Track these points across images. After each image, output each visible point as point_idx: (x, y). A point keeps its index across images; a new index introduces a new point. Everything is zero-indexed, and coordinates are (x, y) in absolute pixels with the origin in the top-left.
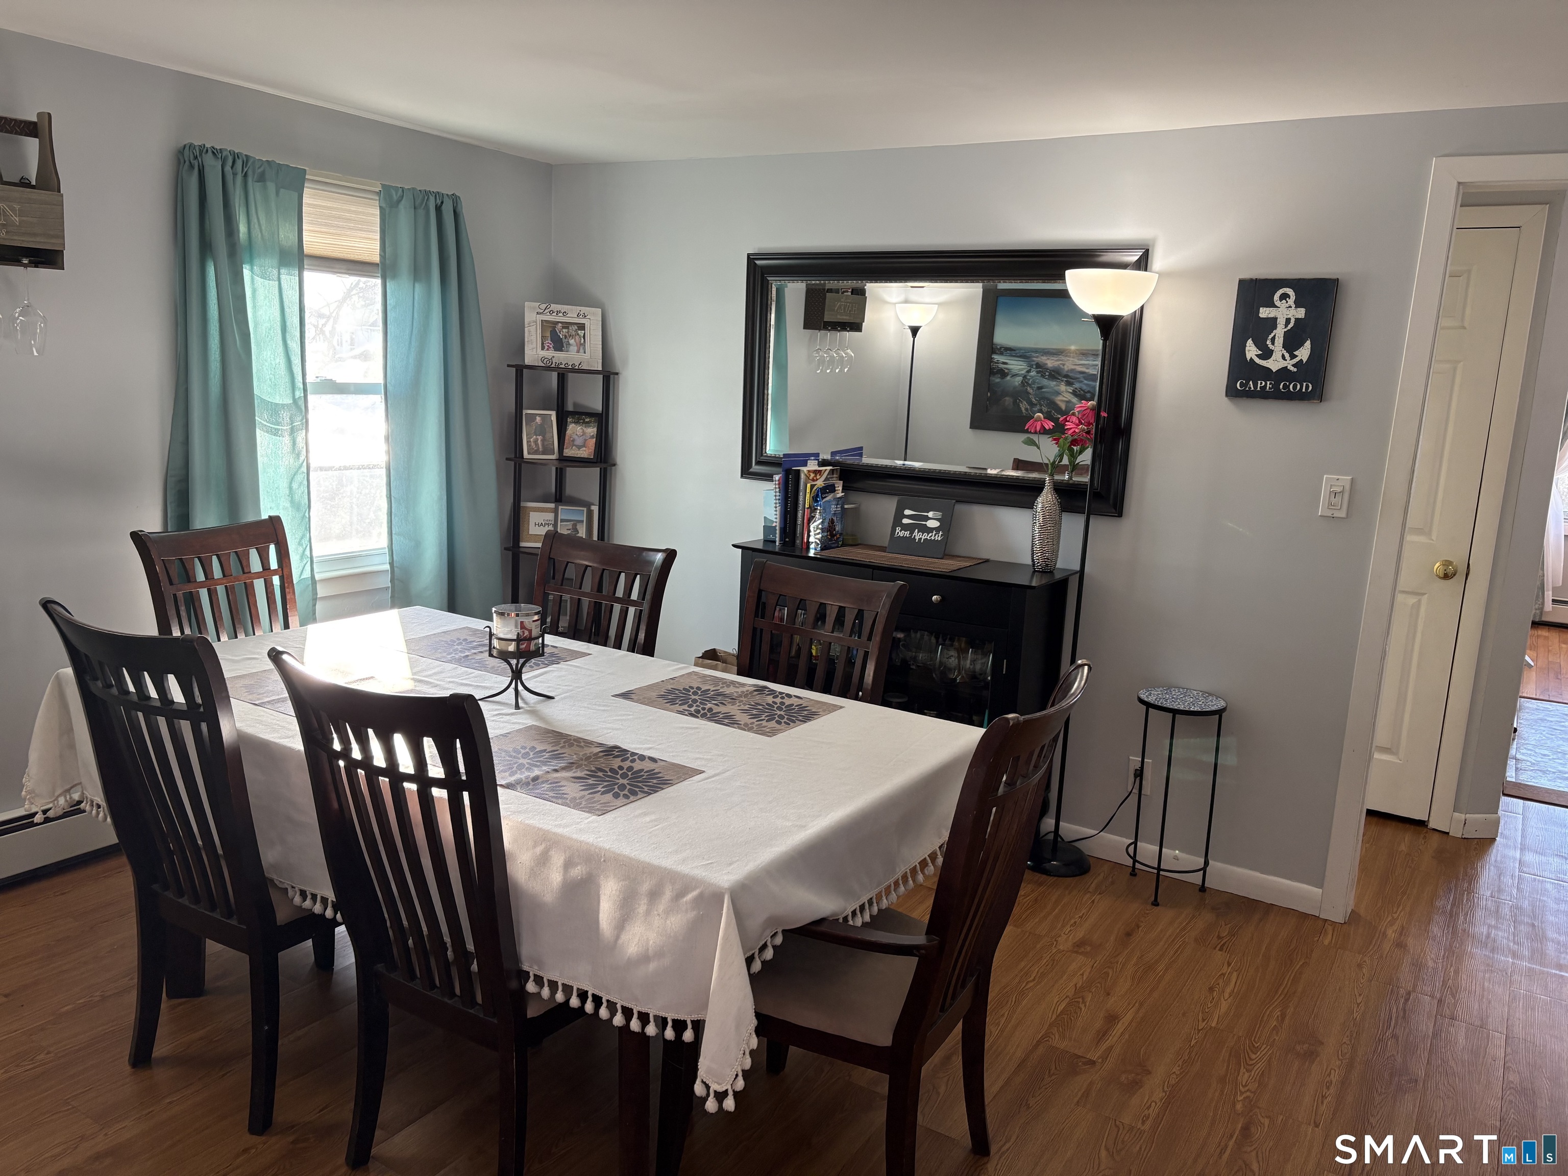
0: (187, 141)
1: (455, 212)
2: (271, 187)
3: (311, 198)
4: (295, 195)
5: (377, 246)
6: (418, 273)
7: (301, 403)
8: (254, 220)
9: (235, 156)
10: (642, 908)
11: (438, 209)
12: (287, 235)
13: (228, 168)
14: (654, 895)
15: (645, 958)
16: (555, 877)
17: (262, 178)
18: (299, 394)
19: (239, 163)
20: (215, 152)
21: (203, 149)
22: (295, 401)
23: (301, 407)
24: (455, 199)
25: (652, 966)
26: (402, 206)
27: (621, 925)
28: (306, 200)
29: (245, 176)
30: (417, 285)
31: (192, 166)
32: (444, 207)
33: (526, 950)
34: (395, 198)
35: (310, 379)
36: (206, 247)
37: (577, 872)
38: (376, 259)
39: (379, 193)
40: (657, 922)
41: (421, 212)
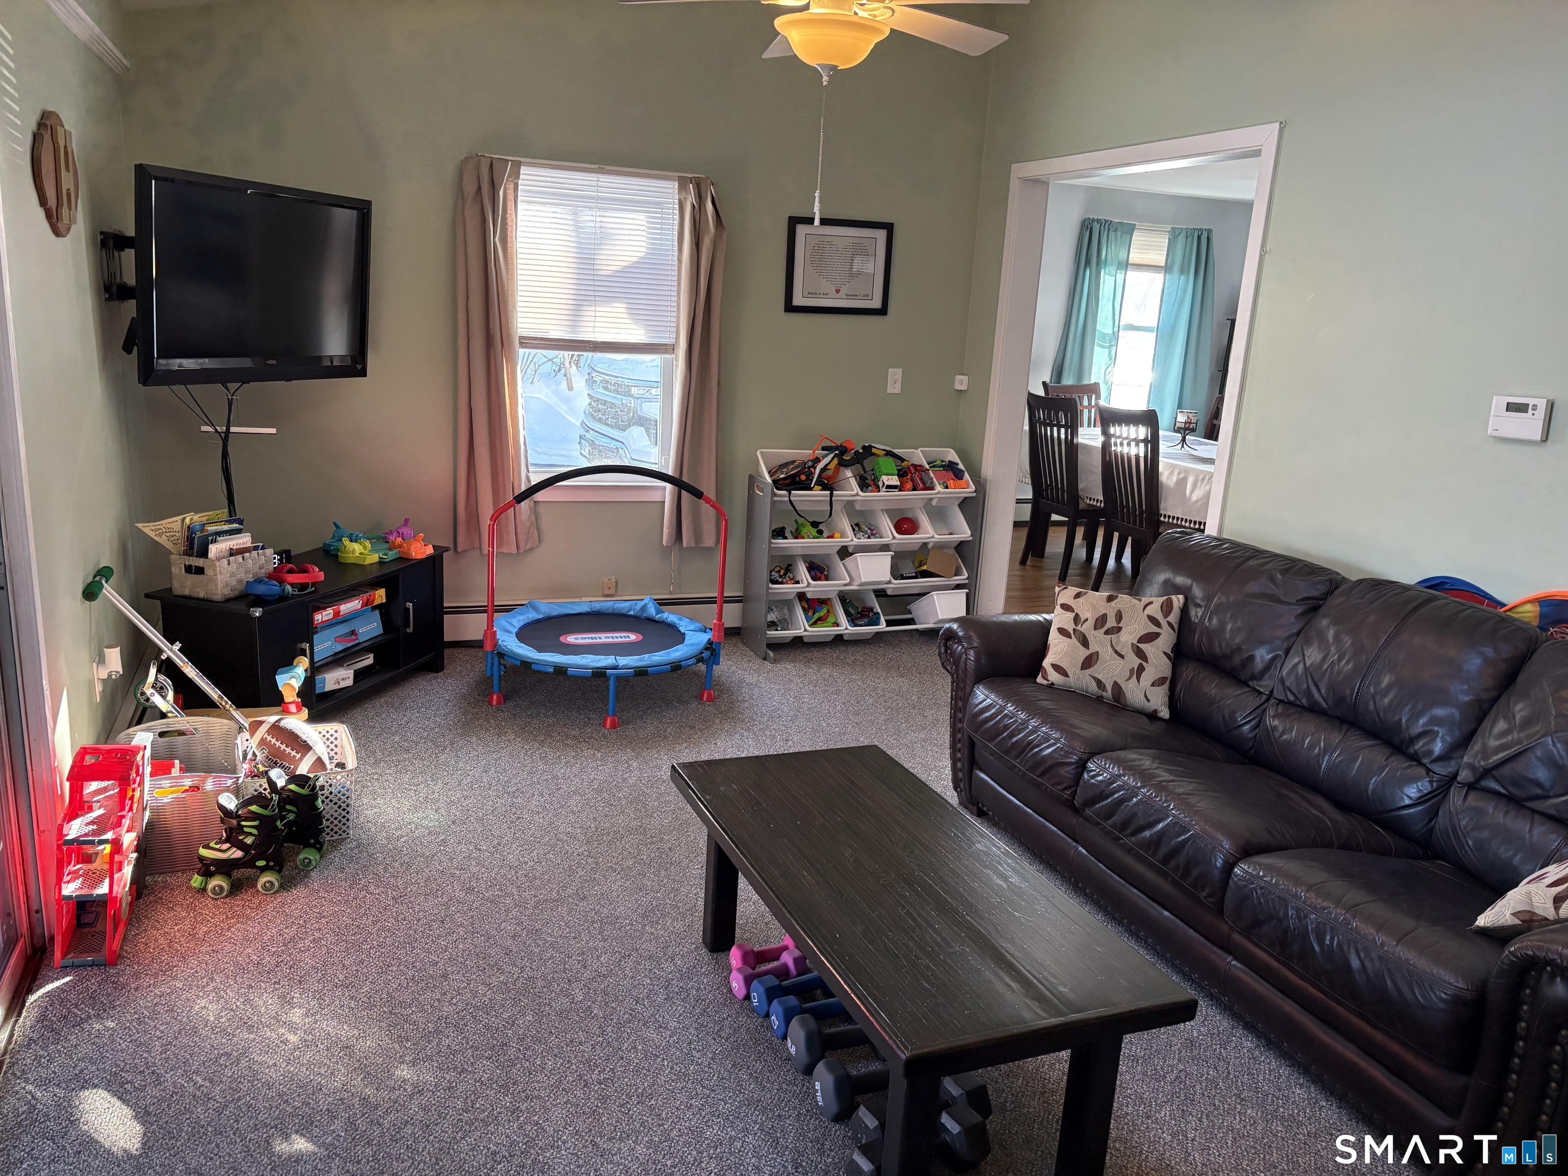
0: (1087, 217)
1: (1208, 238)
2: (1119, 233)
3: (1136, 236)
4: (1129, 236)
5: (1164, 258)
6: (1183, 270)
7: (1116, 334)
8: (1109, 249)
9: (1106, 221)
10: (1199, 484)
11: (1199, 237)
12: (1122, 254)
13: (1102, 227)
14: (1203, 480)
15: (1197, 501)
16: (1175, 478)
17: (1116, 230)
18: (1116, 329)
19: (1107, 224)
20: (1098, 221)
21: (1093, 220)
22: (1114, 332)
23: (1115, 337)
24: (1209, 231)
25: (1200, 503)
26: (1180, 237)
27: (1192, 492)
28: (1133, 238)
29: (1109, 230)
30: (1182, 277)
31: (1087, 227)
32: (1202, 236)
33: (1162, 506)
34: (1177, 233)
35: (1121, 324)
36: (1088, 263)
37: (1181, 476)
38: (1163, 264)
39: (1169, 232)
40: (1202, 488)
41: (1190, 239)
